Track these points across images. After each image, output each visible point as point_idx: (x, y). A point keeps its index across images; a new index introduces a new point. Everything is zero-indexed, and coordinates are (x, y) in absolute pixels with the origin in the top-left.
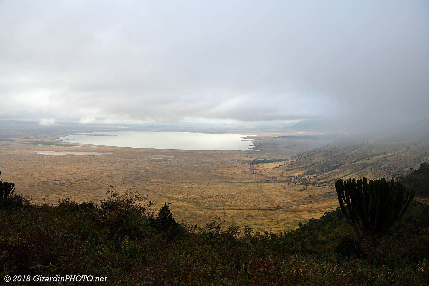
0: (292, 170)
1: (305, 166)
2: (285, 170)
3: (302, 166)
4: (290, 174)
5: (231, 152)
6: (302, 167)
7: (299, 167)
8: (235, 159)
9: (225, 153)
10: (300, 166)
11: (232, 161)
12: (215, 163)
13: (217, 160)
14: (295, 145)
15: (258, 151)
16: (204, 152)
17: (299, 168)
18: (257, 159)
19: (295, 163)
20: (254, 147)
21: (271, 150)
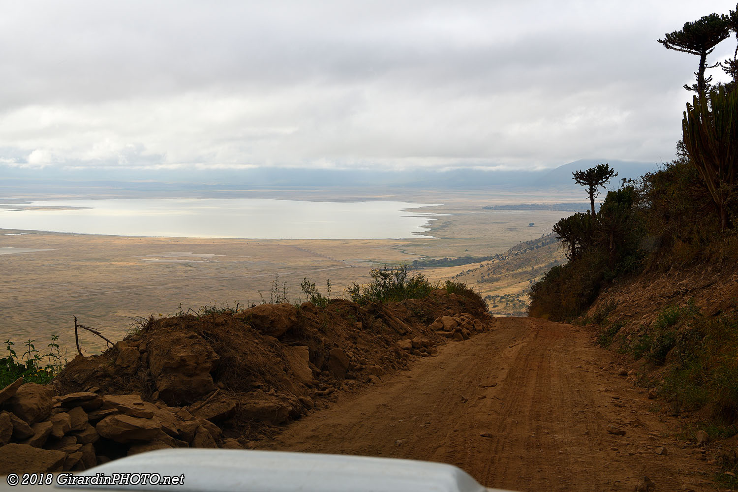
0: (497, 280)
1: (531, 268)
2: (480, 280)
3: (524, 270)
4: (490, 291)
5: (367, 241)
6: (524, 272)
7: (516, 272)
8: (370, 258)
9: (351, 244)
10: (520, 270)
11: (360, 264)
12: (315, 268)
13: (323, 261)
14: (531, 225)
15: (437, 240)
16: (296, 243)
17: (514, 276)
18: (427, 257)
19: (507, 263)
20: (430, 229)
21: (469, 237)
